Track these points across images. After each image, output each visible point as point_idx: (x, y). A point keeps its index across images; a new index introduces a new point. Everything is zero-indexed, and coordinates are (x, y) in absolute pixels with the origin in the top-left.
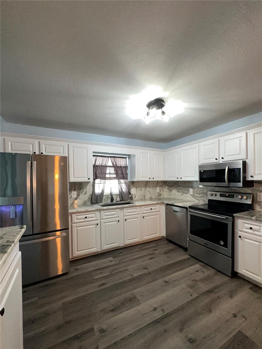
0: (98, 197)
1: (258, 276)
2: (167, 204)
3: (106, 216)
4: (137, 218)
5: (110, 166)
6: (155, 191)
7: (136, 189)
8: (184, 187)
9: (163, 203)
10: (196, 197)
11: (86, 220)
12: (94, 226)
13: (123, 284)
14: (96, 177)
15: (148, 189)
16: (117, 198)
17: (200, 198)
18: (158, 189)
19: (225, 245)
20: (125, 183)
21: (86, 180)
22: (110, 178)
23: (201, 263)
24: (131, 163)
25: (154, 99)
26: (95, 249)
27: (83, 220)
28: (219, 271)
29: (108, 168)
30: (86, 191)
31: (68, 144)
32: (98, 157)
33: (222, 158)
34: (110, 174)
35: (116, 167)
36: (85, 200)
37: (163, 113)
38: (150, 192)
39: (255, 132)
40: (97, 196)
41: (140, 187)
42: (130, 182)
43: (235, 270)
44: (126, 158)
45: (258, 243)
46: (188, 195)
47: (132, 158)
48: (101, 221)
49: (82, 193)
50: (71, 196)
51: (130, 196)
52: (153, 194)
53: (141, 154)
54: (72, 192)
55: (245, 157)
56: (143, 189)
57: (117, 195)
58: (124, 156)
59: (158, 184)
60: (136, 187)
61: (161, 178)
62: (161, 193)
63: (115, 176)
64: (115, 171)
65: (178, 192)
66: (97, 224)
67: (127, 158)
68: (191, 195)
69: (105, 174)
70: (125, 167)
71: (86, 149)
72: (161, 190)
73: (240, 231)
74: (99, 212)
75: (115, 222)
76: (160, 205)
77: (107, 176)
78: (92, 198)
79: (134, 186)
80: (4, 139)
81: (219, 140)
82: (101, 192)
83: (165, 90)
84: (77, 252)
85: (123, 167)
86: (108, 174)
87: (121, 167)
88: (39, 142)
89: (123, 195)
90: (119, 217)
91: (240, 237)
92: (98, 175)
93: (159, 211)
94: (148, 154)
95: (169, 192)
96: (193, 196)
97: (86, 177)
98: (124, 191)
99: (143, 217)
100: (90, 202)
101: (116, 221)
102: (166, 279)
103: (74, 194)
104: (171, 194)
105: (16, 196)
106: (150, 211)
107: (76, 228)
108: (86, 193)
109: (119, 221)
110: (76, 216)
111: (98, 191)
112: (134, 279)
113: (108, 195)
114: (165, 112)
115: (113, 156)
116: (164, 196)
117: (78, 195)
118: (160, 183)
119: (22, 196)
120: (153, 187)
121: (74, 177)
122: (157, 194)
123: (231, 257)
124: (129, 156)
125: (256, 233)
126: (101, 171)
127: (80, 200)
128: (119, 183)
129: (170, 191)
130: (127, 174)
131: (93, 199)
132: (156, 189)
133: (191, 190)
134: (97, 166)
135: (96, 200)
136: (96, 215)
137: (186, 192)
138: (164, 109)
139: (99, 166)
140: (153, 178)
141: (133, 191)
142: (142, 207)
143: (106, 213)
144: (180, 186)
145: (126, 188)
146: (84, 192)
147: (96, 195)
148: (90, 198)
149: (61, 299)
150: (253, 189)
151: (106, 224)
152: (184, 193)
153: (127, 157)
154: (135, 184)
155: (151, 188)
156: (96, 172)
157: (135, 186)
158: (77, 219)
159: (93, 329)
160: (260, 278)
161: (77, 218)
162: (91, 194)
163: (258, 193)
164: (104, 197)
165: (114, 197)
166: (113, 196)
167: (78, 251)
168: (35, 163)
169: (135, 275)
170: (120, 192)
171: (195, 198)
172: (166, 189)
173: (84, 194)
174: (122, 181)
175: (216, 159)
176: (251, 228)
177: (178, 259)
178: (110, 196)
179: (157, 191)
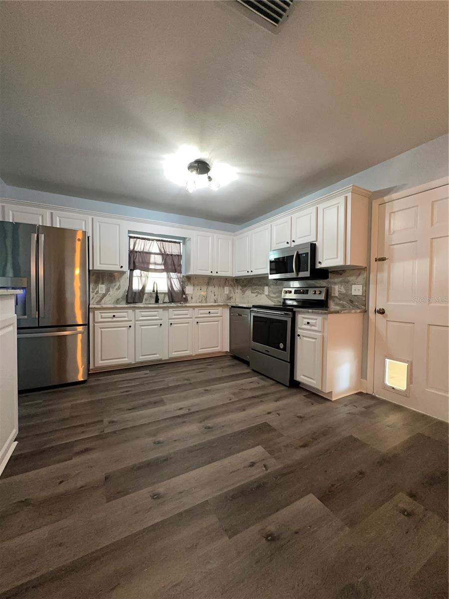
0: (137, 295)
1: (313, 379)
2: (232, 307)
3: (142, 317)
4: (188, 323)
5: (155, 254)
6: (223, 292)
7: (192, 287)
8: (259, 285)
9: (228, 305)
10: (273, 297)
11: (115, 319)
12: (125, 328)
13: (153, 391)
14: (133, 267)
15: (211, 288)
16: (164, 297)
17: (275, 298)
18: (227, 290)
19: (284, 349)
20: (178, 278)
21: (118, 268)
22: (156, 270)
23: (262, 377)
24: (185, 249)
25: (194, 161)
26: (126, 360)
27: (110, 320)
28: (278, 382)
29: (152, 256)
30: (120, 285)
31: (93, 218)
32: (138, 240)
33: (293, 241)
34: (155, 264)
35: (165, 255)
36: (118, 297)
37: (210, 178)
38: (214, 293)
39: (324, 207)
40: (135, 293)
41: (199, 285)
42: (185, 278)
43: (295, 379)
44: (179, 243)
45: (314, 340)
46: (263, 295)
47: (188, 243)
48: (135, 323)
49: (113, 288)
50: (98, 291)
51: (184, 296)
52: (219, 296)
53: (199, 237)
54: (99, 285)
55: (314, 239)
56: (204, 288)
57: (165, 294)
58: (177, 241)
59: (227, 282)
60: (194, 285)
61: (229, 273)
62: (231, 296)
63: (163, 267)
64: (163, 260)
65: (252, 293)
66: (130, 327)
67: (181, 244)
68: (266, 295)
69: (149, 263)
70: (178, 256)
71: (118, 226)
72: (232, 291)
73: (300, 329)
74: (133, 311)
75: (156, 326)
76: (223, 308)
77: (152, 267)
78: (127, 295)
79: (190, 282)
80: (3, 207)
81: (291, 217)
82: (140, 288)
83: (202, 149)
84: (100, 362)
85: (175, 255)
86: (152, 264)
87: (172, 255)
88: (52, 214)
89: (174, 294)
90: (161, 319)
91: (299, 335)
92: (137, 264)
93: (221, 316)
94: (210, 238)
95: (243, 294)
96: (268, 296)
97: (118, 264)
98: (175, 289)
99: (197, 323)
100: (125, 301)
101: (158, 325)
102: (208, 388)
103: (102, 288)
104: (244, 296)
105: (18, 277)
106: (208, 315)
107: (100, 330)
108: (119, 288)
109: (161, 325)
110: (100, 313)
111: (136, 286)
112: (168, 388)
113: (151, 293)
114: (211, 177)
115: (160, 239)
116: (235, 300)
117: (108, 290)
118: (230, 281)
119: (25, 277)
120: (219, 286)
121: (100, 264)
122: (226, 296)
123: (289, 361)
124: (184, 239)
125: (313, 328)
126: (142, 259)
127: (111, 298)
128: (168, 277)
129: (244, 292)
130: (180, 265)
131: (129, 296)
132: (224, 289)
133: (266, 288)
134: (136, 252)
135: (134, 299)
136: (128, 314)
137: (261, 292)
138: (210, 174)
139: (140, 252)
140: (217, 272)
141: (189, 290)
142: (196, 309)
143: (143, 313)
144: (255, 285)
145: (179, 285)
146: (116, 287)
147: (134, 291)
148: (126, 295)
149: (71, 401)
150: (329, 282)
151: (142, 327)
152: (258, 293)
153: (182, 241)
154: (192, 280)
155: (217, 288)
156: (135, 261)
157: (192, 282)
158: (102, 318)
159: (102, 421)
160: (315, 382)
161: (101, 316)
162: (127, 289)
163: (332, 286)
164: (145, 296)
165: (161, 297)
166: (158, 295)
167: (102, 360)
168: (42, 237)
169: (170, 385)
170: (169, 289)
171: (270, 299)
172: (238, 290)
173: (117, 289)
174: (173, 275)
175: (288, 243)
176: (308, 323)
177: (234, 373)
178: (154, 295)
179: (225, 293)
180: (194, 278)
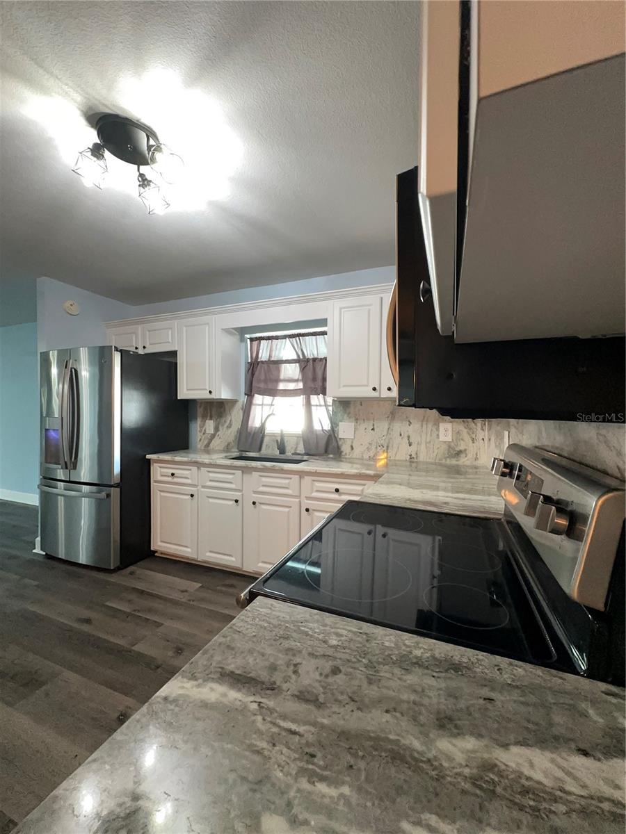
3: (211, 481)
4: (289, 507)
5: (289, 362)
6: (434, 435)
7: (353, 424)
12: (186, 498)
18: (446, 431)
22: (287, 393)
26: (189, 550)
27: (169, 479)
29: (284, 366)
30: (231, 421)
32: (263, 342)
34: (288, 380)
35: (303, 363)
36: (229, 441)
38: (409, 437)
40: (250, 433)
41: (368, 419)
42: (339, 403)
49: (223, 426)
50: (205, 430)
51: (335, 444)
52: (423, 446)
54: (207, 421)
56: (382, 426)
60: (357, 419)
62: (462, 448)
63: (301, 387)
64: (301, 372)
66: (192, 496)
69: (277, 380)
70: (322, 360)
79: (349, 413)
84: (159, 543)
86: (283, 381)
87: (314, 361)
90: (239, 491)
92: (256, 385)
97: (208, 388)
99: (308, 510)
100: (237, 446)
101: (231, 500)
103: (210, 426)
107: (159, 493)
108: (230, 425)
109: (237, 501)
110: (160, 467)
115: (296, 331)
116: (476, 459)
117: (217, 429)
121: (187, 389)
122: (444, 447)
126: (265, 375)
127: (220, 440)
128: (306, 404)
132: (438, 430)
136: (191, 473)
140: (389, 389)
141: (345, 430)
143: (211, 474)
146: (227, 424)
151: (211, 500)
154: (352, 409)
155: (416, 425)
157: (352, 415)
158: (161, 475)
161: (161, 471)
164: (266, 441)
167: (161, 541)
173: (227, 427)
174: (315, 399)
179: (442, 438)
180: (359, 403)
